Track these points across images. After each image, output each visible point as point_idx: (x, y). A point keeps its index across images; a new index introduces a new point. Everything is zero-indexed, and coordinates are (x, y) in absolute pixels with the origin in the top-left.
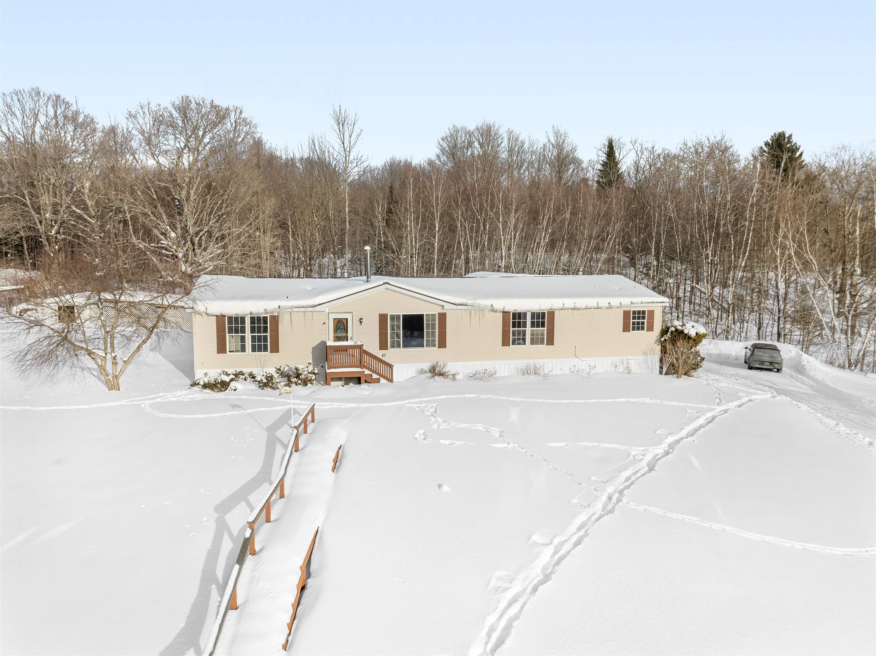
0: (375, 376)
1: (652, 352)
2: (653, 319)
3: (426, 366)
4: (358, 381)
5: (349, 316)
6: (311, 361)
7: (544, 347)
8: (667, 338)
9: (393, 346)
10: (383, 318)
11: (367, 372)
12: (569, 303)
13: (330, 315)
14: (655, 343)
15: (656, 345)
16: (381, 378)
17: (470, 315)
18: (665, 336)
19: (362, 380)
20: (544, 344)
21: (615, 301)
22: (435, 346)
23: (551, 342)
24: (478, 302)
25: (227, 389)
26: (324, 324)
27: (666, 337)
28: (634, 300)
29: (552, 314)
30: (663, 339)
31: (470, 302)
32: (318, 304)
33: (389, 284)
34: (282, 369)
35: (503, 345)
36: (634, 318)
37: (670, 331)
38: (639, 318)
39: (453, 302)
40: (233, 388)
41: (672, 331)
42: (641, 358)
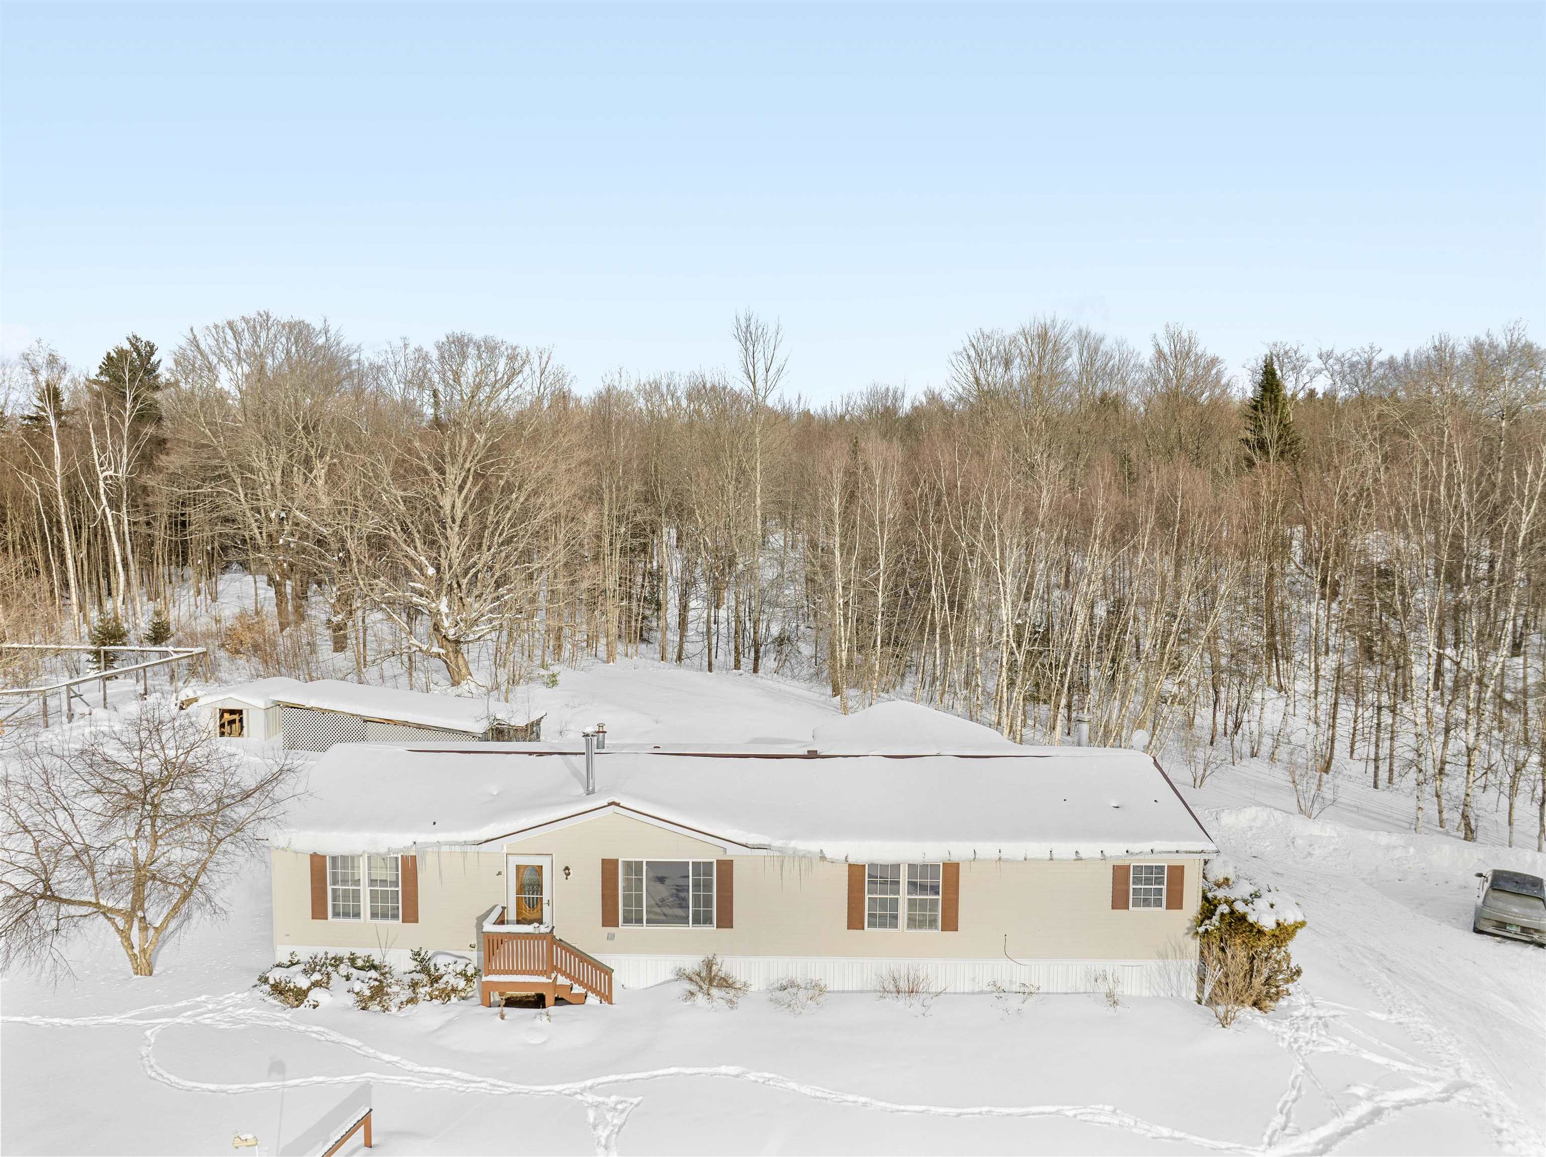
0: (578, 989)
1: (1178, 952)
2: (1182, 885)
3: (692, 963)
4: (538, 1002)
5: (544, 862)
6: (474, 942)
7: (936, 934)
8: (1210, 928)
9: (627, 921)
10: (609, 867)
11: (562, 980)
12: (987, 849)
13: (510, 858)
14: (1187, 934)
15: (1189, 938)
16: (589, 993)
17: (782, 866)
18: (1207, 922)
19: (549, 1000)
20: (936, 928)
21: (1090, 849)
22: (711, 923)
23: (950, 923)
24: (793, 844)
25: (303, 1002)
26: (499, 873)
27: (1209, 925)
28: (1135, 847)
29: (952, 870)
30: (1201, 930)
31: (777, 843)
32: (485, 839)
33: (618, 805)
34: (423, 954)
35: (848, 928)
36: (1137, 881)
37: (1218, 912)
38: (1148, 881)
39: (744, 842)
40: (312, 1003)
41: (1222, 915)
42: (1153, 964)
